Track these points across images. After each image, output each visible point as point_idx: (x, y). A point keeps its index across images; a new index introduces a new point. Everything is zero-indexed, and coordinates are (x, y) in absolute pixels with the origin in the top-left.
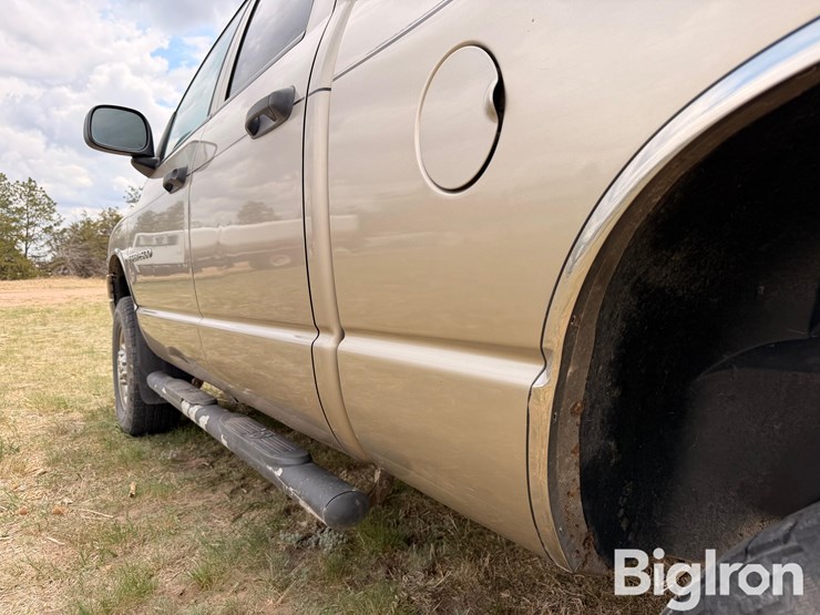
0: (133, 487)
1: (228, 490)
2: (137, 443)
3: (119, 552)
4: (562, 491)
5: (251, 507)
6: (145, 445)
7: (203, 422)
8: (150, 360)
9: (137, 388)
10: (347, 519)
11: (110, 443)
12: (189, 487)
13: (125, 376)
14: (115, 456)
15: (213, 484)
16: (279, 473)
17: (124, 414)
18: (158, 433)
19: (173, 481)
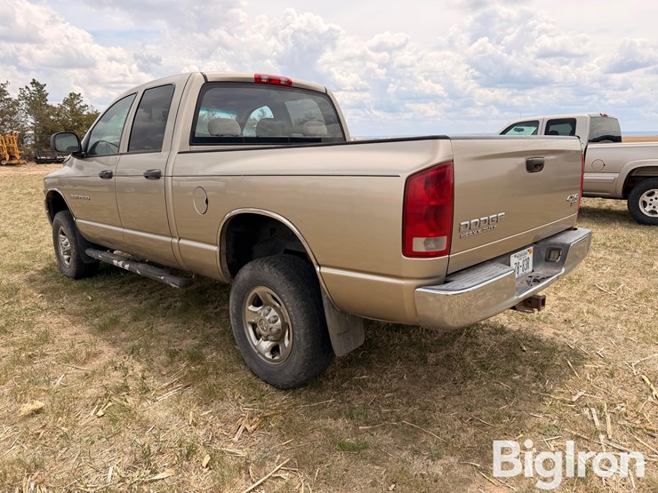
1: (133, 296)
3: (98, 315)
4: (224, 269)
5: (146, 300)
6: (84, 282)
7: (127, 267)
10: (185, 286)
12: (115, 296)
13: (67, 251)
16: (162, 278)
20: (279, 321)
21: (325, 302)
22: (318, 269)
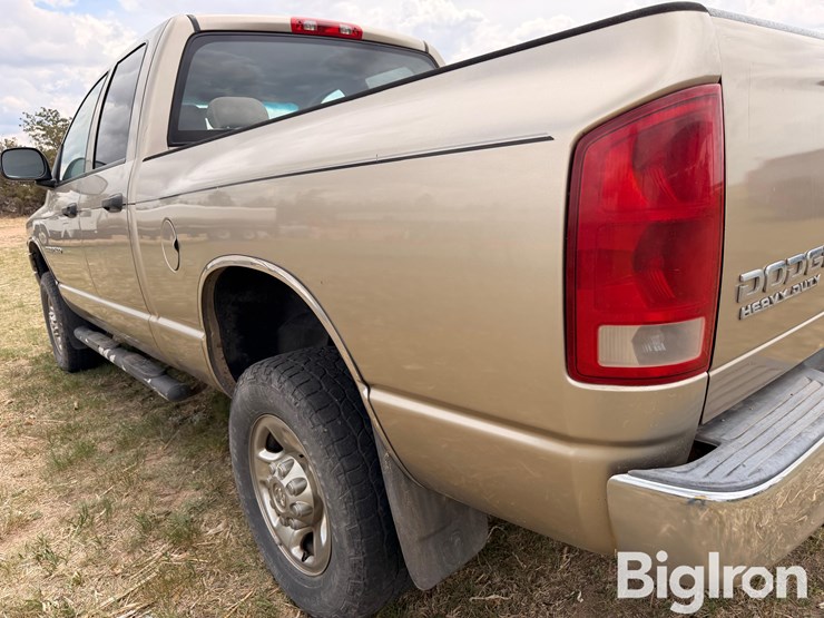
0: (75, 404)
1: (140, 399)
2: (73, 377)
3: (72, 438)
4: (221, 373)
5: (155, 407)
6: (81, 378)
7: (112, 358)
8: (73, 319)
9: (67, 339)
10: (174, 397)
11: (55, 379)
12: (114, 400)
13: (57, 331)
14: (60, 387)
15: (130, 397)
16: (149, 381)
17: (61, 356)
18: (90, 368)
19: (103, 398)
20: (308, 490)
21: (386, 468)
22: (364, 392)
